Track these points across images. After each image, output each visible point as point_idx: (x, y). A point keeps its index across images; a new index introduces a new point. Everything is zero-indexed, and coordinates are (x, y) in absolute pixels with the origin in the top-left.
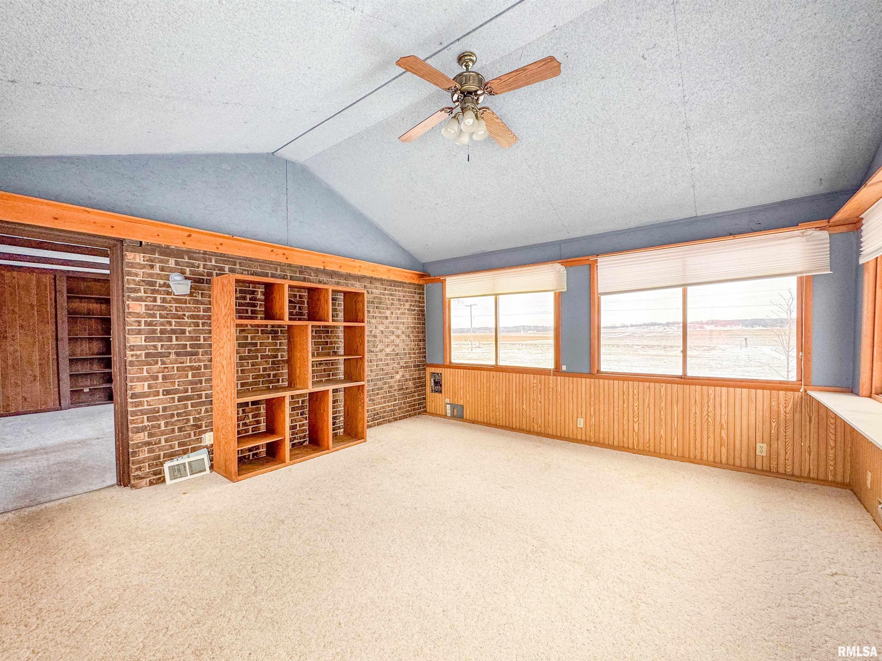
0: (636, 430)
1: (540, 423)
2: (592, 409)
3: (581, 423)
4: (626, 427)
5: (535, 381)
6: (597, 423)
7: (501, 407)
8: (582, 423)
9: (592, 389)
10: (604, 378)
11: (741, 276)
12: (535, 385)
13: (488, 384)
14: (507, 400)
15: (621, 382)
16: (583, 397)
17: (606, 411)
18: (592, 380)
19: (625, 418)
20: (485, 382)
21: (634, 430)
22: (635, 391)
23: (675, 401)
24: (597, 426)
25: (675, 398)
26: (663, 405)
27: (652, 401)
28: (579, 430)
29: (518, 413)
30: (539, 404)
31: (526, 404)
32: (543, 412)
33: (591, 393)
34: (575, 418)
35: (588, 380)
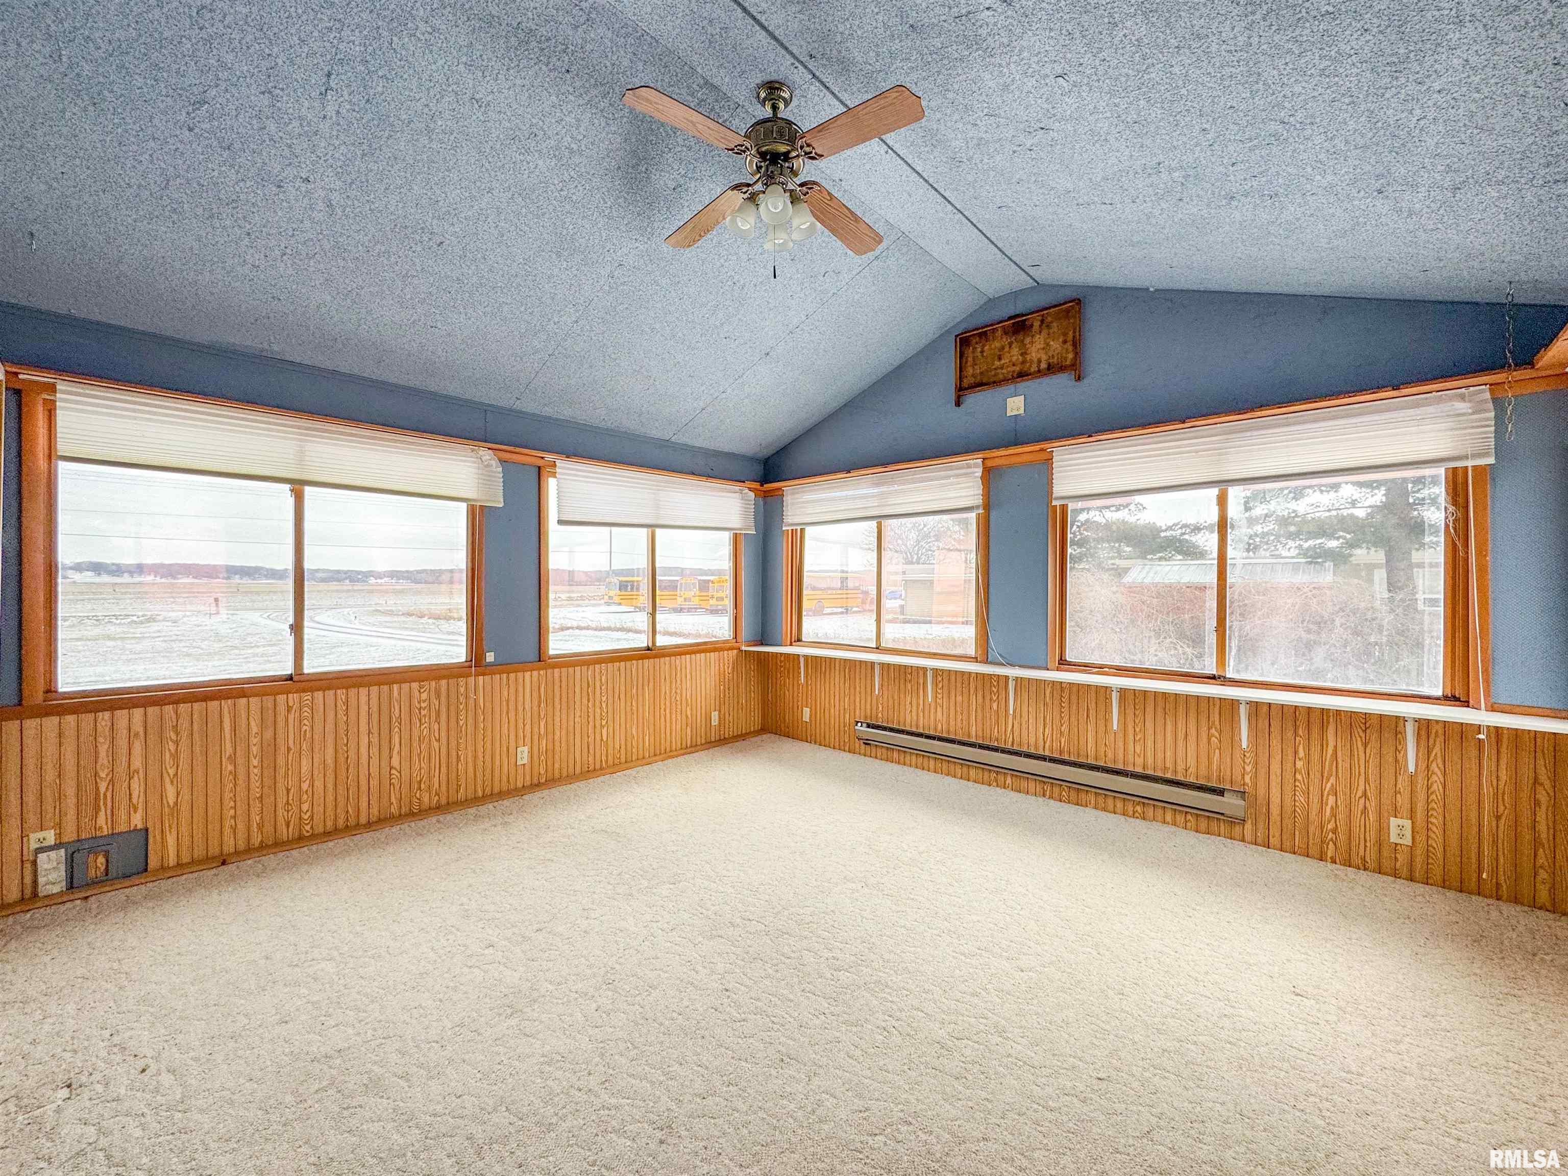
0: (605, 739)
1: (436, 785)
2: (542, 724)
3: (523, 755)
4: (591, 739)
5: (424, 696)
6: (550, 746)
7: (318, 784)
8: (526, 755)
9: (542, 690)
10: (559, 666)
11: (701, 524)
12: (423, 705)
13: (268, 734)
14: (342, 759)
15: (584, 668)
16: (527, 707)
17: (564, 721)
18: (542, 672)
19: (591, 723)
20: (255, 729)
21: (602, 740)
22: (604, 678)
23: (646, 683)
24: (550, 754)
25: (646, 678)
26: (634, 691)
27: (623, 688)
28: (520, 771)
29: (374, 783)
30: (436, 744)
31: (400, 753)
32: (444, 761)
33: (540, 697)
34: (512, 750)
35: (535, 673)
